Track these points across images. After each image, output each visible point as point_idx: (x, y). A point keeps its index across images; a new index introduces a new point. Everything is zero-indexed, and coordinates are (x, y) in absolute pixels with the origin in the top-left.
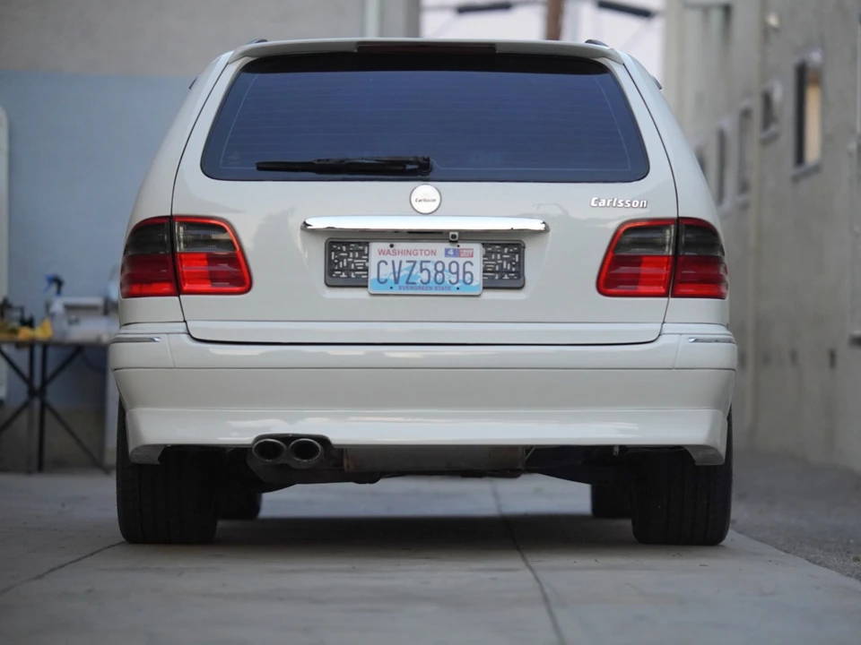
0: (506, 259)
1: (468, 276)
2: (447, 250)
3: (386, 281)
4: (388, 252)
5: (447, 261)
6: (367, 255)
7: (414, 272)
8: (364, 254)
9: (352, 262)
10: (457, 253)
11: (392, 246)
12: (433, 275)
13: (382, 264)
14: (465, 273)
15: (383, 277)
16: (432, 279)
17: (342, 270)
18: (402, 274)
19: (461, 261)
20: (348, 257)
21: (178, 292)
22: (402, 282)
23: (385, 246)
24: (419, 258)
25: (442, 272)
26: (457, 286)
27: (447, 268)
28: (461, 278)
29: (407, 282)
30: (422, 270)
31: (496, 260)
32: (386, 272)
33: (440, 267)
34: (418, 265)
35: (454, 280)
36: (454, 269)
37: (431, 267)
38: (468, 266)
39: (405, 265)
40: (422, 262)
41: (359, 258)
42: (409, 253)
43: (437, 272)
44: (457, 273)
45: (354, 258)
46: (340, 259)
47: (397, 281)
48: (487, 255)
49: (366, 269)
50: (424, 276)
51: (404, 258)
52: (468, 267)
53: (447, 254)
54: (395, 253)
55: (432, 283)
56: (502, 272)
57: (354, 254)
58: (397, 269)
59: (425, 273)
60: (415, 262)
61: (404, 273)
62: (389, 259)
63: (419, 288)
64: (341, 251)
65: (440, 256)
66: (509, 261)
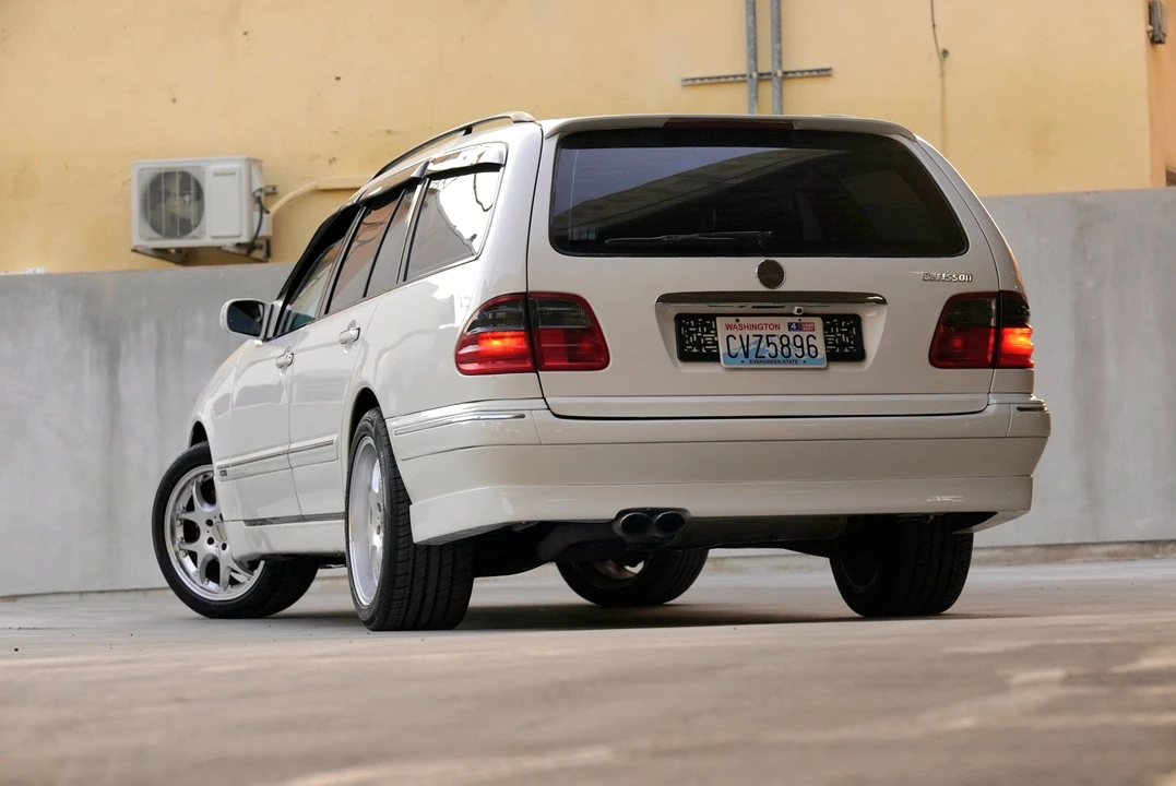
0: (843, 332)
1: (812, 349)
2: (790, 324)
3: (737, 355)
4: (735, 327)
5: (791, 335)
6: (716, 329)
7: (762, 346)
8: (712, 329)
9: (702, 337)
10: (799, 327)
11: (738, 321)
12: (779, 348)
13: (731, 339)
14: (809, 346)
15: (733, 352)
16: (779, 353)
17: (694, 344)
18: (750, 348)
19: (804, 335)
20: (697, 332)
21: (535, 369)
22: (752, 356)
23: (732, 320)
24: (764, 333)
25: (787, 346)
26: (804, 358)
27: (792, 341)
28: (806, 351)
29: (757, 357)
30: (769, 344)
31: (835, 333)
32: (736, 346)
33: (785, 342)
34: (764, 339)
35: (800, 354)
36: (799, 344)
37: (777, 341)
38: (811, 338)
39: (752, 340)
40: (768, 336)
41: (708, 333)
42: (754, 327)
43: (783, 346)
44: (802, 346)
45: (703, 333)
46: (691, 333)
47: (746, 355)
48: (826, 328)
49: (716, 343)
50: (772, 349)
51: (751, 333)
52: (812, 341)
53: (790, 329)
54: (742, 327)
55: (780, 357)
56: (843, 345)
57: (702, 330)
58: (745, 344)
59: (772, 346)
60: (761, 336)
61: (752, 347)
62: (736, 333)
63: (768, 362)
64: (690, 326)
65: (784, 330)
66: (847, 334)
